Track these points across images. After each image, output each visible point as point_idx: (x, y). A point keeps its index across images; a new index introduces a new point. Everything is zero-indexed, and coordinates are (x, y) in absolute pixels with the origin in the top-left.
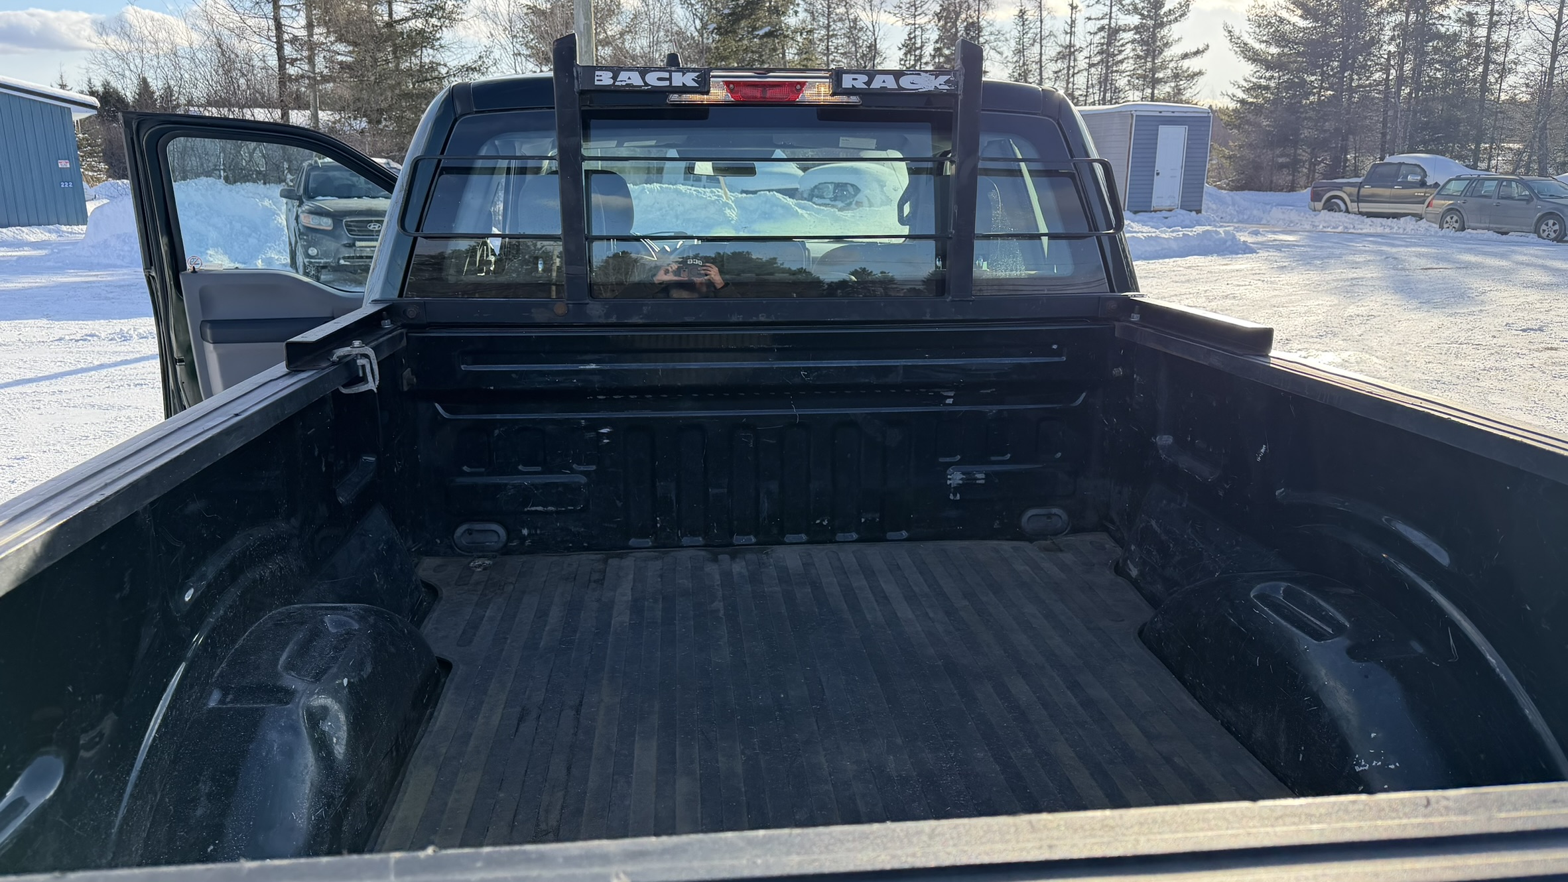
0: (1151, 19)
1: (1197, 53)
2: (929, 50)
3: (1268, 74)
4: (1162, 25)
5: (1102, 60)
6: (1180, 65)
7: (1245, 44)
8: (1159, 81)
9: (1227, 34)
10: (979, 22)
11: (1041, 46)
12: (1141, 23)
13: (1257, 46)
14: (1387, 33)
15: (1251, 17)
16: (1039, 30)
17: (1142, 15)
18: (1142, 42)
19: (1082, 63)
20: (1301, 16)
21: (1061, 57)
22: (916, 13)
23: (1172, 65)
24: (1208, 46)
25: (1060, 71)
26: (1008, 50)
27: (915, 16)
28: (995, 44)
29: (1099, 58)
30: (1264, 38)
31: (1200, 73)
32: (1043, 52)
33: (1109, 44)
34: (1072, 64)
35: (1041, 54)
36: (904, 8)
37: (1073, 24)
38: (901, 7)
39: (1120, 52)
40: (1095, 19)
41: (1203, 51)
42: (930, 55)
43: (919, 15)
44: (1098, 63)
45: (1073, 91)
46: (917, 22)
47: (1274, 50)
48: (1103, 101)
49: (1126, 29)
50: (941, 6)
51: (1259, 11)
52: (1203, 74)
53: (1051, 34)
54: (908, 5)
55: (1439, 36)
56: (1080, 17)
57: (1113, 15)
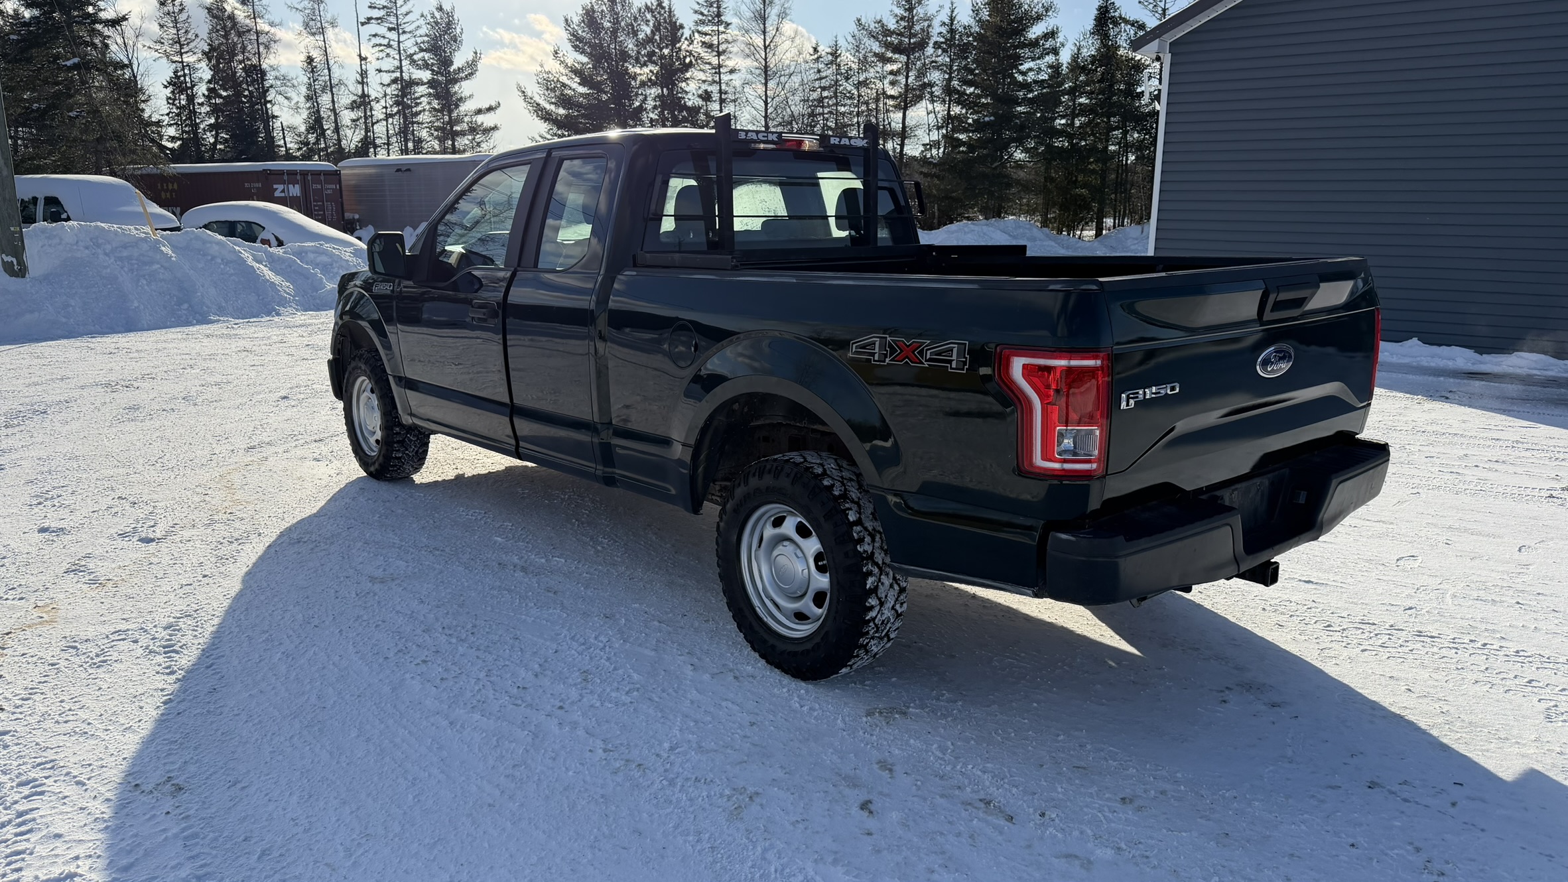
0: (442, 76)
1: (490, 109)
2: (201, 89)
3: (560, 132)
4: (455, 81)
5: (398, 112)
6: (474, 120)
7: (538, 105)
8: (458, 134)
9: (520, 94)
10: (260, 65)
11: (333, 94)
12: (433, 78)
13: (548, 106)
14: (650, 104)
15: (540, 80)
16: (328, 78)
17: (433, 71)
18: (437, 96)
19: (378, 112)
20: (579, 84)
21: (353, 106)
22: (183, 51)
23: (466, 119)
24: (499, 104)
25: (358, 120)
26: (299, 96)
27: (181, 54)
28: (282, 89)
29: (395, 110)
30: (553, 100)
31: (495, 128)
32: (336, 100)
33: (404, 95)
34: (369, 113)
35: (333, 101)
36: (166, 44)
37: (364, 74)
38: (163, 43)
39: (417, 104)
40: (386, 71)
41: (496, 108)
42: (204, 95)
43: (187, 52)
44: (396, 114)
45: (374, 140)
46: (185, 60)
47: (562, 111)
48: (405, 151)
49: (419, 83)
50: (209, 45)
51: (546, 76)
52: (498, 129)
53: (341, 83)
54: (171, 42)
55: (685, 108)
56: (371, 68)
57: (404, 68)
